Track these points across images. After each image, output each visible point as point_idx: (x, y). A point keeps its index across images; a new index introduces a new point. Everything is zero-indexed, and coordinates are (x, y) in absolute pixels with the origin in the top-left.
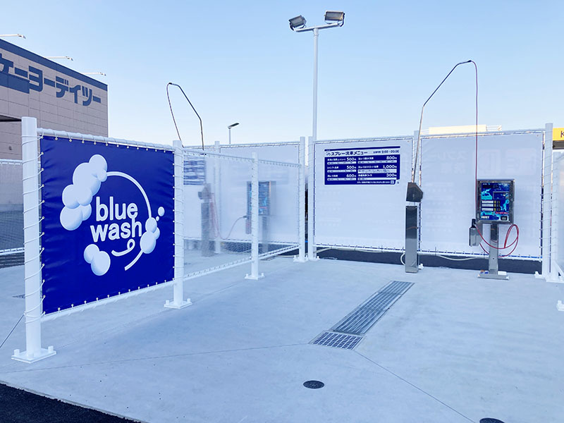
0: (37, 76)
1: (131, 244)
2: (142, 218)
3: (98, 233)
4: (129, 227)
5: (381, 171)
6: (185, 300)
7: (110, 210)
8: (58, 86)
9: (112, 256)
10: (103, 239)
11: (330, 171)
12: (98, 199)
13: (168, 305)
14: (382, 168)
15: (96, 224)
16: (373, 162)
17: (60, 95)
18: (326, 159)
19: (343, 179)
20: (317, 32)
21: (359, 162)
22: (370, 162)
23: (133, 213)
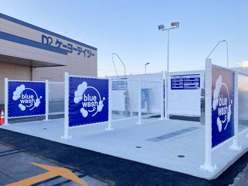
0: (71, 47)
1: (94, 108)
2: (98, 100)
3: (84, 105)
4: (94, 103)
5: (193, 84)
6: (112, 128)
7: (88, 98)
8: (79, 50)
9: (88, 112)
10: (86, 107)
11: (173, 84)
12: (85, 94)
13: (106, 129)
14: (193, 83)
15: (84, 102)
16: (190, 81)
17: (79, 54)
18: (172, 79)
19: (178, 87)
20: (169, 30)
21: (184, 81)
22: (188, 81)
23: (95, 99)
